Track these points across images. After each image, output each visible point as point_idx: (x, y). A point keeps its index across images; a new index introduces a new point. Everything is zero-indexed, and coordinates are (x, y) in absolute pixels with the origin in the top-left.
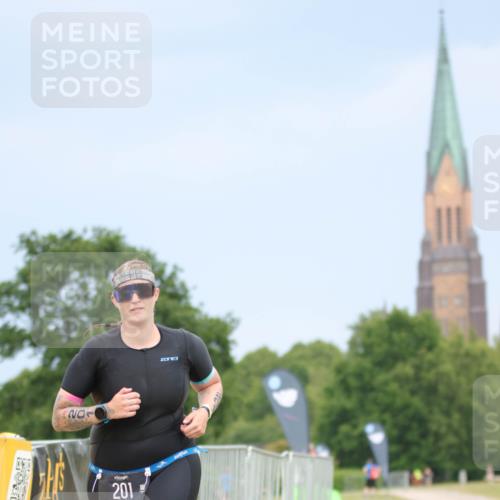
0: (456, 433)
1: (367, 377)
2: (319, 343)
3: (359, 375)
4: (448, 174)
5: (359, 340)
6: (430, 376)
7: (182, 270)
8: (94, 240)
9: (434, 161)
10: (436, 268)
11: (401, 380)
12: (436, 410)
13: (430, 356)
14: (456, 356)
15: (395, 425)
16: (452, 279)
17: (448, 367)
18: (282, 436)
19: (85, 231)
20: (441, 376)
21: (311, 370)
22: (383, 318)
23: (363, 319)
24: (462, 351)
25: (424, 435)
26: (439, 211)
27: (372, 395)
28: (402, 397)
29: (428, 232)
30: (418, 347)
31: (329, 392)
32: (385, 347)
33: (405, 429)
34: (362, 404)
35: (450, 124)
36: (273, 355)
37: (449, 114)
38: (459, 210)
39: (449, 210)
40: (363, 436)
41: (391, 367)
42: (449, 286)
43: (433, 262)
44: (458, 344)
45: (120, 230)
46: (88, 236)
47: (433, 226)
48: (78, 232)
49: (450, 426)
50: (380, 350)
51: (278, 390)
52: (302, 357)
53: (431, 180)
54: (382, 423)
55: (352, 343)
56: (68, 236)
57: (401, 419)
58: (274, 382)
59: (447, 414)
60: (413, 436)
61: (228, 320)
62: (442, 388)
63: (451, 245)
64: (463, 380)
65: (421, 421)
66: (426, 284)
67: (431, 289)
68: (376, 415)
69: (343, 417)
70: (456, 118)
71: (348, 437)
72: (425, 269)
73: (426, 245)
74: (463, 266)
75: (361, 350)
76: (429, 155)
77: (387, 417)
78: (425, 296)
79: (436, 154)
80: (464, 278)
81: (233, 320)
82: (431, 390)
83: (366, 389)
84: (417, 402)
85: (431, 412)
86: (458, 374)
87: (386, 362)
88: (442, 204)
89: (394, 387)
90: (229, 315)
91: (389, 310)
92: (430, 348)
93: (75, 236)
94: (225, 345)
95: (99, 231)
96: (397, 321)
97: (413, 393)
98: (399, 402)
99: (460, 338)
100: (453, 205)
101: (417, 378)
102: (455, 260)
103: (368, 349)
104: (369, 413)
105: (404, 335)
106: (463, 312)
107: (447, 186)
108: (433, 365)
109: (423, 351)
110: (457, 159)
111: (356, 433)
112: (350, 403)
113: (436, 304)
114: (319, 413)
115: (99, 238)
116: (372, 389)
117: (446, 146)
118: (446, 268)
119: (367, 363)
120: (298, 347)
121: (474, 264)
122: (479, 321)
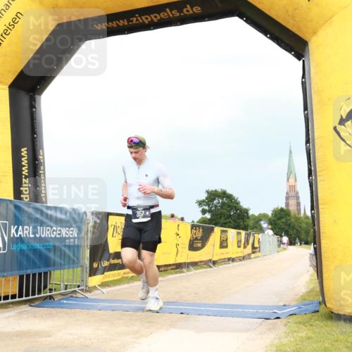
2: (264, 214)
3: (274, 221)
4: (292, 178)
9: (289, 175)
10: (289, 198)
11: (283, 222)
14: (294, 218)
17: (293, 220)
23: (274, 209)
26: (290, 186)
28: (283, 226)
29: (287, 190)
38: (294, 186)
39: (292, 186)
41: (281, 220)
42: (292, 202)
44: (295, 215)
46: (220, 191)
50: (278, 216)
53: (288, 179)
55: (272, 214)
62: (292, 225)
63: (292, 194)
64: (296, 223)
66: (287, 202)
70: (293, 166)
72: (287, 198)
73: (287, 193)
75: (274, 216)
78: (287, 204)
80: (296, 201)
82: (289, 225)
83: (275, 224)
84: (286, 227)
87: (280, 218)
88: (291, 184)
89: (281, 224)
91: (280, 208)
92: (289, 216)
94: (247, 214)
95: (222, 190)
96: (282, 210)
101: (286, 222)
102: (294, 197)
103: (276, 216)
105: (283, 213)
106: (296, 208)
107: (292, 181)
108: (289, 220)
109: (287, 216)
110: (294, 175)
113: (290, 206)
117: (291, 172)
118: (292, 198)
119: (275, 219)
120: (260, 214)
121: (298, 198)
122: (299, 210)
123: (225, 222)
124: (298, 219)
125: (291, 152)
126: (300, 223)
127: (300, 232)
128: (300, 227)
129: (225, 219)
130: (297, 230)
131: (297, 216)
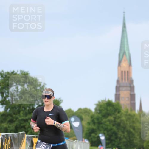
0: (126, 138)
1: (100, 120)
2: (86, 108)
3: (98, 119)
4: (125, 61)
5: (98, 109)
6: (118, 121)
7: (46, 85)
8: (20, 74)
9: (121, 57)
10: (121, 88)
11: (110, 121)
12: (120, 131)
13: (119, 115)
14: (126, 115)
15: (108, 135)
16: (125, 92)
17: (124, 118)
18: (75, 136)
19: (18, 71)
20: (121, 121)
21: (84, 117)
22: (105, 102)
23: (99, 102)
24: (128, 114)
25: (116, 138)
26: (122, 72)
27: (101, 125)
28: (110, 126)
29: (118, 78)
30: (115, 112)
31: (89, 123)
32: (105, 111)
33: (111, 136)
34: (98, 128)
35: (126, 46)
36: (72, 111)
37: (125, 43)
38: (128, 72)
39: (125, 72)
40: (98, 137)
41: (107, 117)
42: (125, 94)
43: (120, 87)
45: (28, 71)
46: (19, 73)
47: (120, 76)
48: (16, 71)
49: (124, 136)
50: (104, 112)
51: (74, 122)
52: (81, 113)
53: (120, 62)
54: (104, 134)
55: (96, 109)
56: (13, 72)
57: (110, 133)
58: (73, 119)
59: (123, 132)
60: (113, 138)
61: (59, 100)
62: (122, 124)
63: (125, 82)
64: (128, 122)
65: (116, 134)
66: (118, 93)
67: (119, 95)
68: (102, 131)
69: (93, 131)
70: (128, 44)
71: (94, 137)
72: (118, 89)
73: (118, 82)
74: (129, 89)
75: (98, 112)
76: (119, 55)
77: (106, 132)
78: (117, 97)
79: (121, 55)
80: (129, 92)
81: (61, 100)
82: (119, 125)
83: (100, 123)
84: (114, 128)
85: (118, 131)
86: (127, 121)
87: (106, 115)
88: (123, 69)
89: (108, 123)
90: (60, 98)
91: (107, 100)
92: (119, 112)
93: (15, 73)
95: (22, 72)
96: (109, 104)
97: (113, 125)
98: (109, 128)
99: (127, 110)
100: (126, 70)
101: (115, 121)
102: (126, 86)
103: (100, 111)
104: (100, 130)
105: (111, 108)
106: (128, 102)
107: (124, 64)
109: (117, 113)
110: (128, 57)
111: (96, 136)
112: (95, 127)
113: (121, 99)
114: (85, 129)
115: (22, 73)
116: (101, 123)
117: (125, 53)
118: (124, 89)
119: (100, 116)
120: (80, 109)
121: (132, 88)
122: (133, 105)
123: (25, 118)
124: (131, 117)
125: (124, 26)
126: (133, 122)
127: (133, 135)
128: (134, 129)
129: (26, 114)
130: (129, 132)
131: (129, 112)
